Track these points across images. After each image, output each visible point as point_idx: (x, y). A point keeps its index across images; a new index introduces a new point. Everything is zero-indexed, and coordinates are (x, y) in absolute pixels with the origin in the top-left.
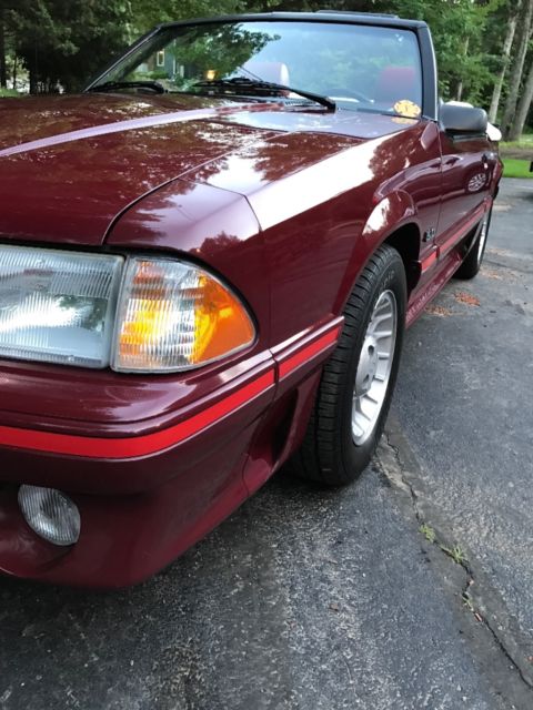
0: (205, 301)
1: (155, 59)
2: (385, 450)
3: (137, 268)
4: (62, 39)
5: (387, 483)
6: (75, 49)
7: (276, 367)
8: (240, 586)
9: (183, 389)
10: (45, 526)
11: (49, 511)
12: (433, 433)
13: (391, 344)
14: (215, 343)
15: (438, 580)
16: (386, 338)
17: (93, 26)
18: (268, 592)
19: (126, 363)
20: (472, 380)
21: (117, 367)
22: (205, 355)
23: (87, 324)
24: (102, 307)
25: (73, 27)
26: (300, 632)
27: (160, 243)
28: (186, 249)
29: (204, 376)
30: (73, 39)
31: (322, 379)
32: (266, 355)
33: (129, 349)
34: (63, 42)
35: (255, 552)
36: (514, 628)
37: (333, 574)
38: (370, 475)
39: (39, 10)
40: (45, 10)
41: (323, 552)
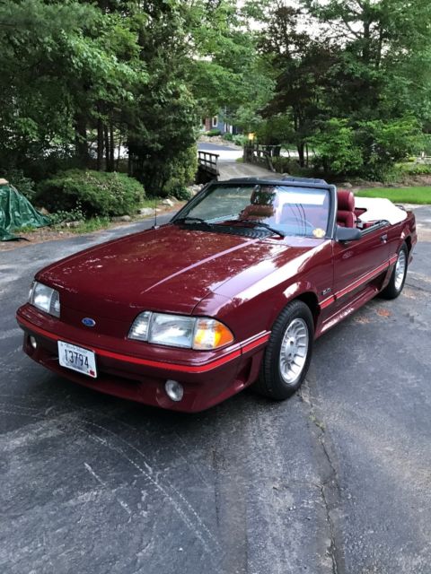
0: (218, 330)
1: (211, 122)
2: (306, 388)
3: (199, 321)
4: (153, 141)
5: (301, 400)
6: (160, 147)
7: (241, 349)
8: (235, 430)
9: (212, 354)
10: (172, 395)
11: (174, 390)
12: (330, 382)
13: (306, 340)
14: (221, 341)
15: (309, 433)
16: (303, 338)
17: (171, 131)
18: (244, 432)
19: (197, 347)
20: (361, 359)
21: (194, 348)
22: (218, 344)
23: (186, 335)
24: (190, 331)
25: (160, 134)
26: (254, 443)
27: (206, 314)
28: (212, 315)
29: (218, 351)
30: (160, 141)
31: (265, 354)
32: (238, 345)
33: (197, 343)
34: (154, 143)
35: (241, 420)
36: (332, 447)
37: (270, 429)
38: (295, 397)
39: (140, 127)
40: (143, 126)
41: (268, 422)
